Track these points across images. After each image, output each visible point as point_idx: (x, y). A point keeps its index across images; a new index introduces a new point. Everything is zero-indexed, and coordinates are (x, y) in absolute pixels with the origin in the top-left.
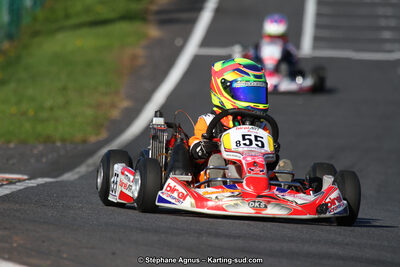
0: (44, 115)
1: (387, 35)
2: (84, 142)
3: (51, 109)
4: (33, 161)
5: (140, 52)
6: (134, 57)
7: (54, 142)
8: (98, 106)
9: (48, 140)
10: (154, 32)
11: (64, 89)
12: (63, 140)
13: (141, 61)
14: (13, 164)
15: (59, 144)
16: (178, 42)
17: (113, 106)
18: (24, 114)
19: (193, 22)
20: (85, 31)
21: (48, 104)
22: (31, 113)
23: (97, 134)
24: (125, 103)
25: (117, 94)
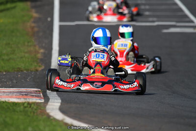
1: (147, 13)
2: (37, 70)
5: (33, 25)
6: (33, 28)
8: (30, 52)
13: (36, 29)
14: (16, 83)
15: (25, 71)
16: (49, 19)
23: (39, 66)
24: (42, 51)
25: (35, 46)
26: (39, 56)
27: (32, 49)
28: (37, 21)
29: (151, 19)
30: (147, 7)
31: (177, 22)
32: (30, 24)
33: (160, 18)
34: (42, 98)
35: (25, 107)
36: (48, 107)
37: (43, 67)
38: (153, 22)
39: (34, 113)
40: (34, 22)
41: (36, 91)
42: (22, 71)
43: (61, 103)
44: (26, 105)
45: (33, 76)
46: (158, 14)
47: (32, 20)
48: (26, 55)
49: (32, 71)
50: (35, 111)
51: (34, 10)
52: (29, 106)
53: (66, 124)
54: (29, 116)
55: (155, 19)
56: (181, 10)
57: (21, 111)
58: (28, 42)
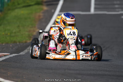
0: (13, 35)
1: (117, 6)
2: (26, 42)
3: (15, 33)
4: (10, 49)
5: (41, 14)
6: (40, 16)
7: (16, 43)
8: (30, 31)
9: (15, 42)
10: (45, 8)
11: (19, 26)
12: (19, 42)
13: (42, 17)
14: (5, 50)
15: (18, 43)
16: (53, 11)
17: (34, 31)
18: (7, 34)
19: (57, 4)
20: (24, 8)
21: (14, 31)
22: (9, 34)
23: (30, 40)
25: (35, 27)
26: (34, 34)
47: (42, 12)
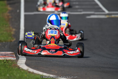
1: (77, 7)
2: (11, 42)
5: (8, 14)
6: (8, 16)
13: (10, 17)
15: (4, 42)
16: (18, 11)
23: (13, 39)
24: (14, 30)
25: (10, 27)
26: (13, 33)
27: (8, 28)
28: (11, 12)
29: (79, 10)
30: (77, 3)
31: (95, 12)
32: (7, 14)
33: (85, 9)
34: (15, 57)
35: (5, 62)
36: (18, 62)
37: (15, 40)
38: (81, 12)
39: (10, 66)
40: (9, 13)
41: (11, 53)
42: (2, 42)
43: (26, 60)
44: (5, 61)
45: (9, 45)
46: (84, 7)
47: (8, 12)
48: (5, 32)
49: (8, 42)
50: (11, 65)
51: (9, 6)
52: (7, 62)
53: (30, 72)
54: (7, 68)
55: (82, 10)
56: (97, 5)
57: (2, 65)
58: (6, 25)
